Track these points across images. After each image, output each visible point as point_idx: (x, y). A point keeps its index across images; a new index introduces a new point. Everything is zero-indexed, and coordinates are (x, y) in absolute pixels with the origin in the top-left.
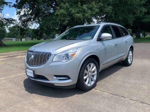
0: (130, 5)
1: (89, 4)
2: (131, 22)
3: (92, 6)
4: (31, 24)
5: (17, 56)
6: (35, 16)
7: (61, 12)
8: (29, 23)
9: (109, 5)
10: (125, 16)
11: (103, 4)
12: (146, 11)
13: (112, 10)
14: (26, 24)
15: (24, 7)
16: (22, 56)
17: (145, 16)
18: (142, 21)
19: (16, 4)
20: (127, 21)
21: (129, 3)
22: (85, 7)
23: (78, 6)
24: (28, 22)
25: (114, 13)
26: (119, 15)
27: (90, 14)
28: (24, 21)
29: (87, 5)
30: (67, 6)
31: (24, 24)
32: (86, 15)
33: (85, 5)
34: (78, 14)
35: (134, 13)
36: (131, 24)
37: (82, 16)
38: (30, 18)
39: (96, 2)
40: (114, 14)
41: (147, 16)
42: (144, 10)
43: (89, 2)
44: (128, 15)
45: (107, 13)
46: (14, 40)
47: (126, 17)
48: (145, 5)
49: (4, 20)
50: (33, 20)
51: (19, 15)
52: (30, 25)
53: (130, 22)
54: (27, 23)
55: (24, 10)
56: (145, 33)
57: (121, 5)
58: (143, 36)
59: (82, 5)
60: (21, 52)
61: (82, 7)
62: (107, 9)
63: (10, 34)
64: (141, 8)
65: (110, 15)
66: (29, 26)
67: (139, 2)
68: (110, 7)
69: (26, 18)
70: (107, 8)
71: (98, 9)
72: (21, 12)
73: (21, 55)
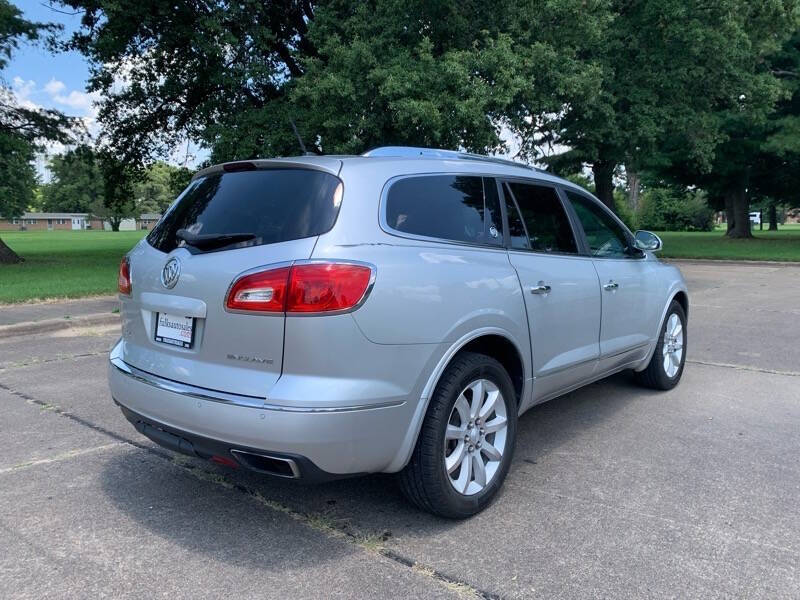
0: (701, 62)
1: (480, 47)
2: (705, 151)
3: (495, 60)
4: (166, 147)
5: (64, 326)
6: (191, 103)
7: (324, 84)
8: (157, 139)
9: (585, 56)
10: (675, 120)
11: (558, 48)
12: (789, 95)
13: (605, 86)
14: (138, 143)
15: (135, 52)
16: (94, 330)
17: (778, 123)
18: (762, 147)
19: (86, 32)
20: (685, 144)
21: (696, 50)
22: (455, 63)
23: (418, 59)
24: (151, 134)
25: (615, 100)
26: (643, 113)
27: (484, 102)
28: (127, 130)
29: (468, 53)
30: (359, 55)
31: (126, 145)
32: (462, 107)
33: (457, 55)
34: (414, 103)
35: (723, 105)
36: (706, 161)
37: (437, 114)
38: (163, 115)
39: (515, 35)
40: (616, 108)
41: (789, 121)
42: (777, 88)
43: (480, 37)
44: (688, 113)
45: (576, 100)
46: (76, 226)
47: (680, 123)
48: (779, 64)
49: (17, 118)
50: (179, 126)
51: (105, 92)
52: (160, 150)
53: (699, 152)
54: (143, 137)
55: (130, 66)
56: (779, 209)
57: (653, 58)
58: (766, 226)
59: (438, 52)
60: (91, 299)
61: (442, 64)
62: (575, 77)
63: (58, 195)
64: (761, 78)
65: (590, 112)
66: (154, 154)
67: (749, 43)
68: (595, 68)
69: (137, 111)
70: (578, 72)
71: (527, 77)
72: (116, 77)
73: (84, 323)
